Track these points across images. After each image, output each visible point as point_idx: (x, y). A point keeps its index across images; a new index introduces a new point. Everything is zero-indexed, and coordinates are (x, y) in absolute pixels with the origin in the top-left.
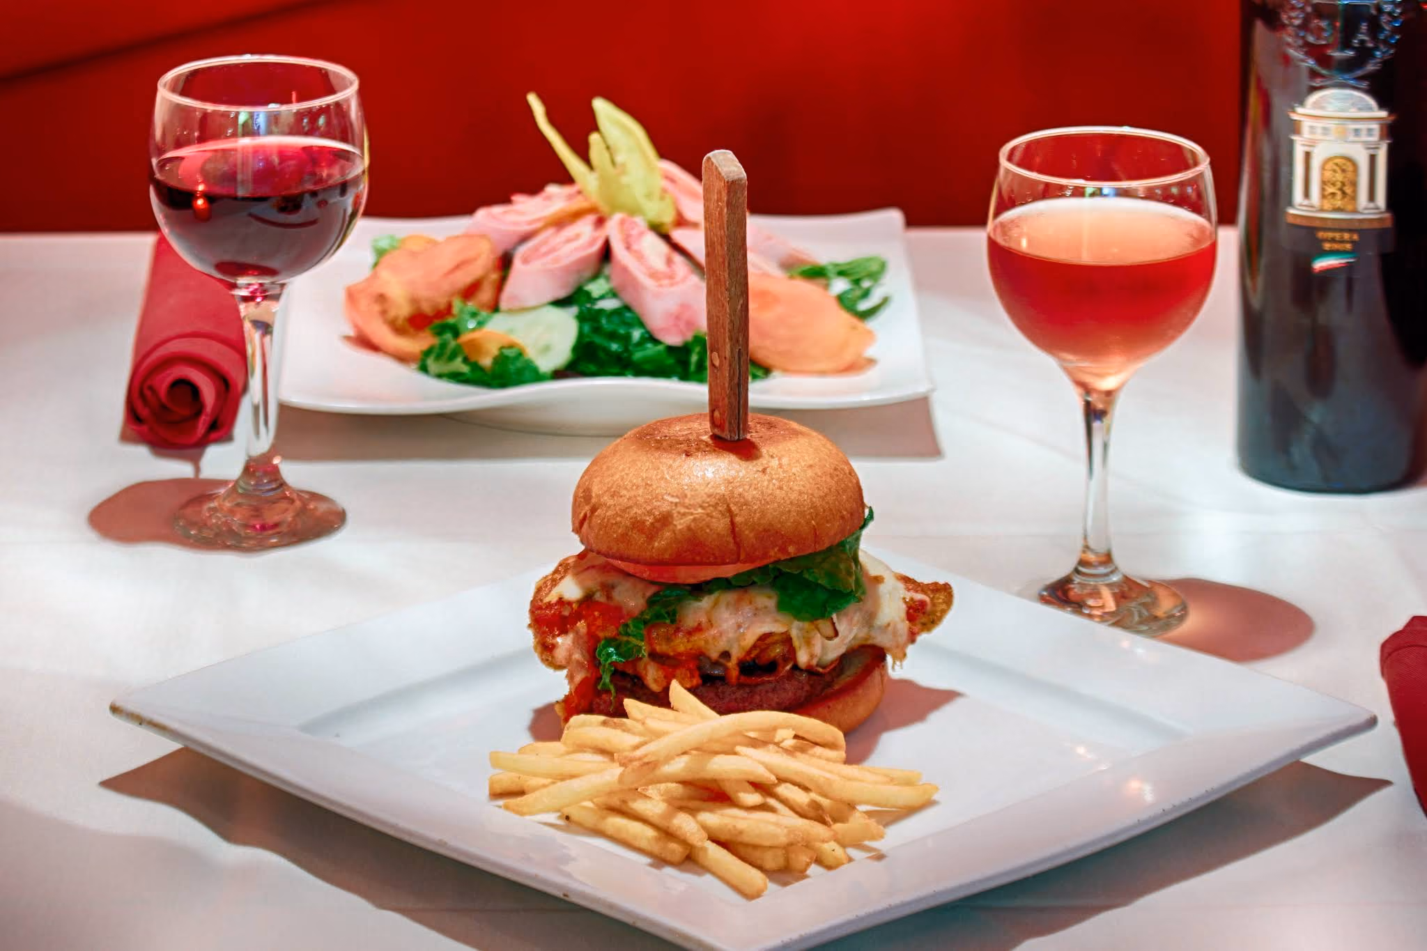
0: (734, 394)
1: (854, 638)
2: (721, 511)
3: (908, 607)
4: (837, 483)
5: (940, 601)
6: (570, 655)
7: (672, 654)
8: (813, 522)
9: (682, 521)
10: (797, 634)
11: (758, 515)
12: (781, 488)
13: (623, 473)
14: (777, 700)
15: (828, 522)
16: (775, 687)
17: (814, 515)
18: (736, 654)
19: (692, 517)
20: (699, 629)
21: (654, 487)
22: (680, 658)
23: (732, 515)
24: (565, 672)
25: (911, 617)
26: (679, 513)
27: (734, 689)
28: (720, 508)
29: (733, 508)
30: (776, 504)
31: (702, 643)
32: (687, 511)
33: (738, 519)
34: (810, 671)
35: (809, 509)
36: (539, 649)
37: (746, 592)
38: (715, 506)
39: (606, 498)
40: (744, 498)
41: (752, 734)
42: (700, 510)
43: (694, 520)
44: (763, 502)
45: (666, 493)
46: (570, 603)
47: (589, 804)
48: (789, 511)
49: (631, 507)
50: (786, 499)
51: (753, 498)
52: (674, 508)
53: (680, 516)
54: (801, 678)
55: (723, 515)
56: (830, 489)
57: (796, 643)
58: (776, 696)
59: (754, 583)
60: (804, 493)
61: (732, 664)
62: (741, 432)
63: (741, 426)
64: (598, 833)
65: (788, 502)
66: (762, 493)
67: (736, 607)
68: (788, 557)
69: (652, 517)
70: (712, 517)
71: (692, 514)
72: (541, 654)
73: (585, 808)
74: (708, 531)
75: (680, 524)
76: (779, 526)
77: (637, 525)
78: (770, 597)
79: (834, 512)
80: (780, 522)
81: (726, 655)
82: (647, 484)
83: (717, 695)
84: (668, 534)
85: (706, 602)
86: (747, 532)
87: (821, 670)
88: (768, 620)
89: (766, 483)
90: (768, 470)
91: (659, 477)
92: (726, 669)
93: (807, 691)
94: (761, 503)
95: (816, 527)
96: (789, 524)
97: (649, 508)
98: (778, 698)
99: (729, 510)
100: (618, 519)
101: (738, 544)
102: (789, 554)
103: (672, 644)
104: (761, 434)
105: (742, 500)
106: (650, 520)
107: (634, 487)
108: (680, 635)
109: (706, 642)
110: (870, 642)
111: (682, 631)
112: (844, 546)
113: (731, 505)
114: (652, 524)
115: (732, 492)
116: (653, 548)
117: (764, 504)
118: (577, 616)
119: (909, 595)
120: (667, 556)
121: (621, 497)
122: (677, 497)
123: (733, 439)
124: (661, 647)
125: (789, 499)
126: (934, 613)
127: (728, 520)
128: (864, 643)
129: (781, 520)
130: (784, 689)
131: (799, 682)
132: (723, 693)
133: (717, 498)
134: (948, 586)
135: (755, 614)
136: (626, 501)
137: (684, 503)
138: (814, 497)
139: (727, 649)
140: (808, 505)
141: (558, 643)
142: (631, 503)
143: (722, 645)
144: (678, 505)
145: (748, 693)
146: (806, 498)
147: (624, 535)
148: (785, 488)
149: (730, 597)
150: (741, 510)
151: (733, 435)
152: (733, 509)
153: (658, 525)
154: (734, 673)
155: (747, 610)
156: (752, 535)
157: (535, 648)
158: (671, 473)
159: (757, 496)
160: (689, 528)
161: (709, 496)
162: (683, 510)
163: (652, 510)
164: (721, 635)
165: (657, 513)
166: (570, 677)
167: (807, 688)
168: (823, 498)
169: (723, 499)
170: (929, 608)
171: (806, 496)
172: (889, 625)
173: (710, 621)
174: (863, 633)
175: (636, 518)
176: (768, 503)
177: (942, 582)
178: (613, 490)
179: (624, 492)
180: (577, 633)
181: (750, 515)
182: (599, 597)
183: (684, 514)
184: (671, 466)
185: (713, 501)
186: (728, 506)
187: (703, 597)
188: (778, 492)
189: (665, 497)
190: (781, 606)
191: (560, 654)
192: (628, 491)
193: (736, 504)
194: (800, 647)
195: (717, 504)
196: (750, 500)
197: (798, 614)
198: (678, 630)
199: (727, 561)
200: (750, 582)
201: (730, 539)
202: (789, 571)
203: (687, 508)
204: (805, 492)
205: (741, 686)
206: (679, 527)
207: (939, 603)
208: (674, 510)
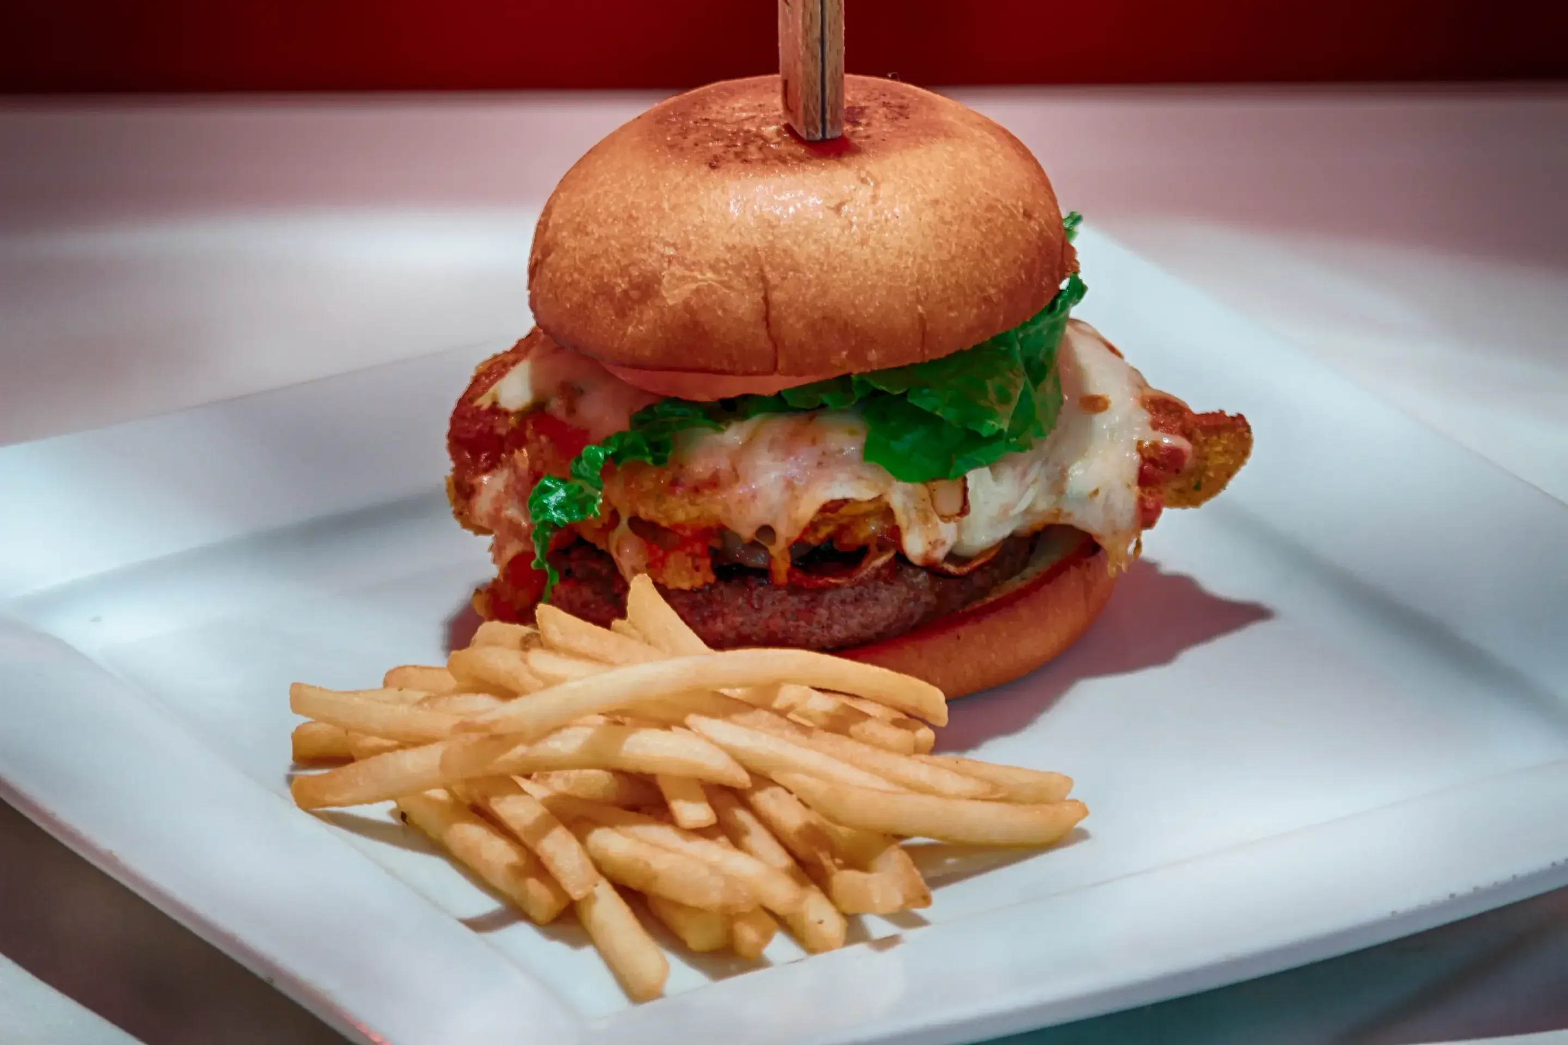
0: (814, 57)
1: (1027, 511)
2: (747, 278)
3: (1143, 458)
4: (984, 235)
5: (1219, 449)
6: (498, 510)
7: (664, 524)
8: (920, 308)
9: (676, 292)
10: (905, 504)
11: (813, 290)
12: (863, 243)
13: (600, 191)
14: (863, 620)
15: (950, 308)
16: (861, 594)
17: (923, 295)
18: (786, 532)
19: (694, 286)
20: (714, 483)
21: (641, 223)
22: (680, 531)
23: (767, 288)
24: (488, 540)
25: (1144, 479)
26: (672, 275)
27: (782, 592)
28: (747, 274)
29: (773, 277)
30: (849, 272)
31: (717, 510)
32: (687, 273)
33: (777, 296)
34: (931, 568)
35: (911, 284)
36: (453, 491)
37: (811, 419)
38: (738, 268)
39: (565, 234)
40: (792, 256)
41: (738, 693)
42: (710, 275)
43: (697, 291)
44: (825, 268)
45: (657, 237)
46: (507, 414)
47: (440, 794)
48: (874, 287)
49: (596, 257)
50: (871, 263)
51: (809, 257)
52: (665, 265)
53: (674, 282)
54: (915, 580)
55: (749, 284)
56: (965, 248)
57: (901, 520)
58: (860, 611)
59: (823, 406)
60: (908, 253)
61: (778, 549)
62: (828, 126)
63: (828, 116)
64: (438, 848)
65: (873, 270)
66: (827, 249)
67: (787, 448)
68: (868, 370)
69: (627, 279)
70: (730, 288)
71: (695, 280)
72: (455, 502)
73: (431, 801)
74: (720, 313)
75: (673, 297)
76: (852, 312)
77: (604, 291)
78: (852, 433)
79: (968, 291)
80: (854, 306)
81: (767, 531)
82: (631, 216)
83: (749, 602)
84: (650, 314)
85: (734, 435)
86: (790, 321)
87: (951, 568)
88: (842, 476)
89: (836, 232)
90: (845, 208)
91: (652, 205)
92: (770, 558)
93: (927, 604)
94: (821, 269)
95: (925, 317)
96: (871, 310)
97: (624, 262)
98: (862, 615)
99: (763, 279)
100: (576, 276)
101: (776, 342)
102: (869, 363)
103: (665, 506)
104: (870, 132)
105: (788, 261)
106: (622, 284)
107: (610, 220)
108: (679, 491)
109: (727, 509)
110: (1062, 521)
111: (682, 485)
112: (1010, 346)
113: (767, 269)
114: (625, 292)
115: (772, 246)
116: (625, 334)
117: (827, 272)
118: (518, 439)
119: (1150, 437)
120: (647, 353)
121: (587, 234)
122: (674, 245)
123: (811, 138)
124: (647, 511)
125: (877, 262)
126: (1202, 471)
127: (759, 296)
128: (1051, 520)
129: (857, 302)
130: (877, 599)
131: (911, 587)
132: (761, 599)
133: (743, 254)
134: (1240, 422)
135: (820, 464)
136: (592, 242)
137: (684, 258)
138: (928, 262)
139: (767, 521)
140: (912, 275)
141: (481, 484)
142: (599, 250)
143: (757, 514)
144: (674, 261)
145: (807, 602)
146: (910, 264)
147: (582, 306)
148: (872, 242)
149: (778, 426)
150: (783, 279)
151: (812, 130)
152: (769, 276)
153: (634, 294)
154: (782, 566)
155: (805, 456)
156: (799, 326)
157: (448, 490)
158: (674, 199)
159: (817, 255)
160: (686, 305)
161: (731, 248)
162: (678, 270)
163: (627, 266)
164: (754, 497)
165: (635, 273)
166: (498, 549)
167: (927, 598)
168: (944, 264)
169: (754, 257)
170: (1189, 462)
171: (911, 259)
172: (1096, 492)
173: (734, 470)
174: (1043, 505)
175: (602, 278)
176: (834, 269)
177: (1230, 412)
178: (578, 219)
179: (592, 227)
180: (515, 468)
181: (800, 290)
182: (556, 406)
183: (683, 278)
184: (677, 186)
185: (734, 260)
186: (761, 270)
187: (728, 425)
188: (857, 249)
189: (654, 244)
190: (870, 453)
191: (483, 504)
192: (600, 226)
193: (774, 268)
194: (908, 528)
195: (743, 265)
196: (802, 261)
197: (901, 469)
198: (674, 483)
199: (755, 369)
200: (817, 405)
201: (762, 332)
202: (884, 388)
203: (688, 268)
204: (911, 252)
205: (794, 589)
206: (670, 302)
207: (1217, 453)
208: (664, 269)
